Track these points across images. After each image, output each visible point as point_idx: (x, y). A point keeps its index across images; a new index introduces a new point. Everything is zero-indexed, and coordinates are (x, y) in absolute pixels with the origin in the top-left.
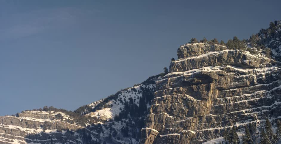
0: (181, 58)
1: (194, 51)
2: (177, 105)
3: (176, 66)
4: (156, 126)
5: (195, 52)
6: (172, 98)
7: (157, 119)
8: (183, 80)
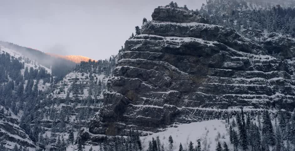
2: (157, 74)
8: (166, 46)
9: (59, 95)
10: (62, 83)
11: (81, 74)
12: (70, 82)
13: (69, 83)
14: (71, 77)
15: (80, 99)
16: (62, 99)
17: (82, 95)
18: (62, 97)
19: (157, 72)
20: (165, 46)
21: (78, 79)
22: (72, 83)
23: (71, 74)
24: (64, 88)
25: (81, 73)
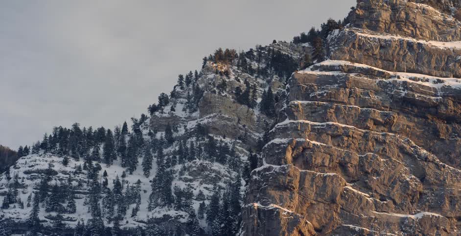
0: (368, 27)
1: (412, 23)
2: (382, 164)
3: (359, 45)
4: (305, 208)
5: (414, 25)
6: (365, 137)
7: (312, 186)
8: (403, 95)
9: (5, 210)
10: (9, 178)
11: (62, 159)
12: (32, 179)
13: (27, 182)
14: (32, 166)
15: (67, 226)
16: (17, 221)
17: (71, 216)
18: (15, 216)
19: (382, 160)
20: (400, 95)
21: (56, 173)
22: (38, 181)
23: (33, 159)
24: (16, 193)
25: (60, 157)
